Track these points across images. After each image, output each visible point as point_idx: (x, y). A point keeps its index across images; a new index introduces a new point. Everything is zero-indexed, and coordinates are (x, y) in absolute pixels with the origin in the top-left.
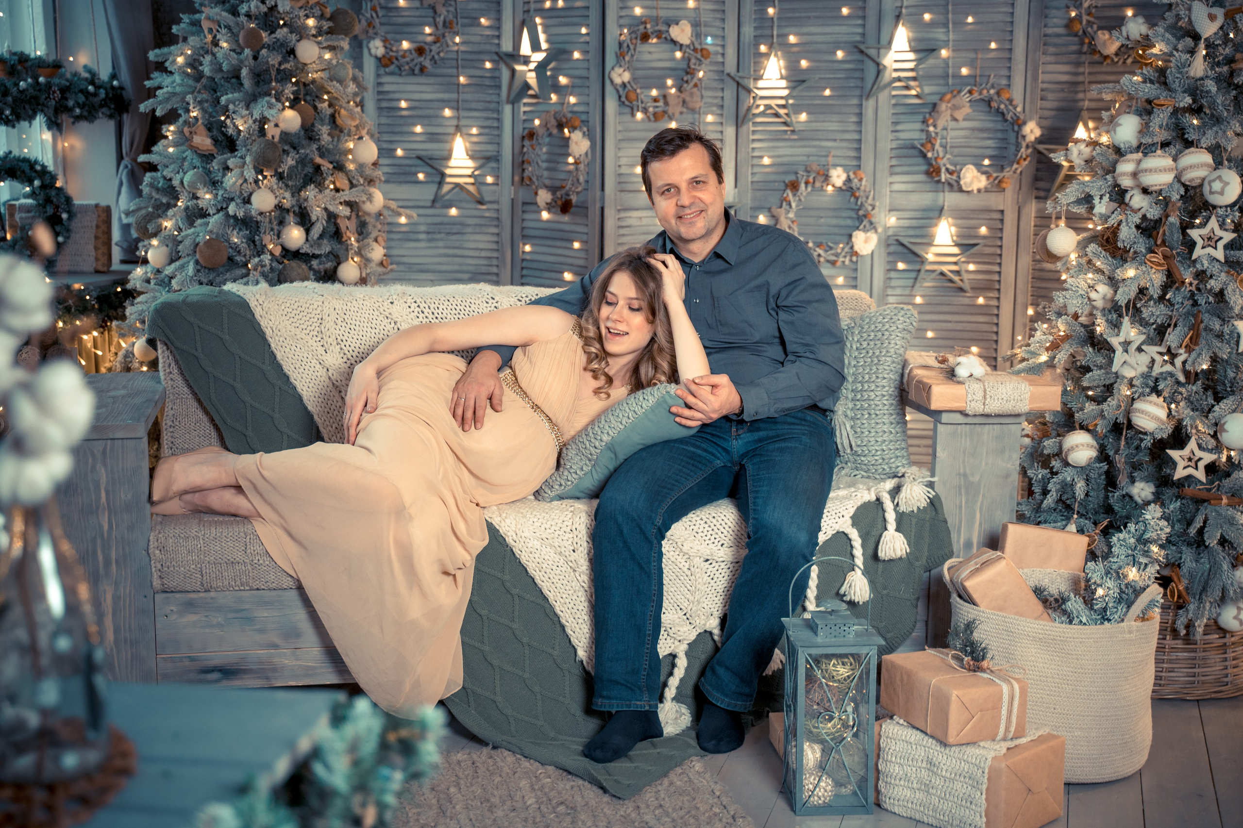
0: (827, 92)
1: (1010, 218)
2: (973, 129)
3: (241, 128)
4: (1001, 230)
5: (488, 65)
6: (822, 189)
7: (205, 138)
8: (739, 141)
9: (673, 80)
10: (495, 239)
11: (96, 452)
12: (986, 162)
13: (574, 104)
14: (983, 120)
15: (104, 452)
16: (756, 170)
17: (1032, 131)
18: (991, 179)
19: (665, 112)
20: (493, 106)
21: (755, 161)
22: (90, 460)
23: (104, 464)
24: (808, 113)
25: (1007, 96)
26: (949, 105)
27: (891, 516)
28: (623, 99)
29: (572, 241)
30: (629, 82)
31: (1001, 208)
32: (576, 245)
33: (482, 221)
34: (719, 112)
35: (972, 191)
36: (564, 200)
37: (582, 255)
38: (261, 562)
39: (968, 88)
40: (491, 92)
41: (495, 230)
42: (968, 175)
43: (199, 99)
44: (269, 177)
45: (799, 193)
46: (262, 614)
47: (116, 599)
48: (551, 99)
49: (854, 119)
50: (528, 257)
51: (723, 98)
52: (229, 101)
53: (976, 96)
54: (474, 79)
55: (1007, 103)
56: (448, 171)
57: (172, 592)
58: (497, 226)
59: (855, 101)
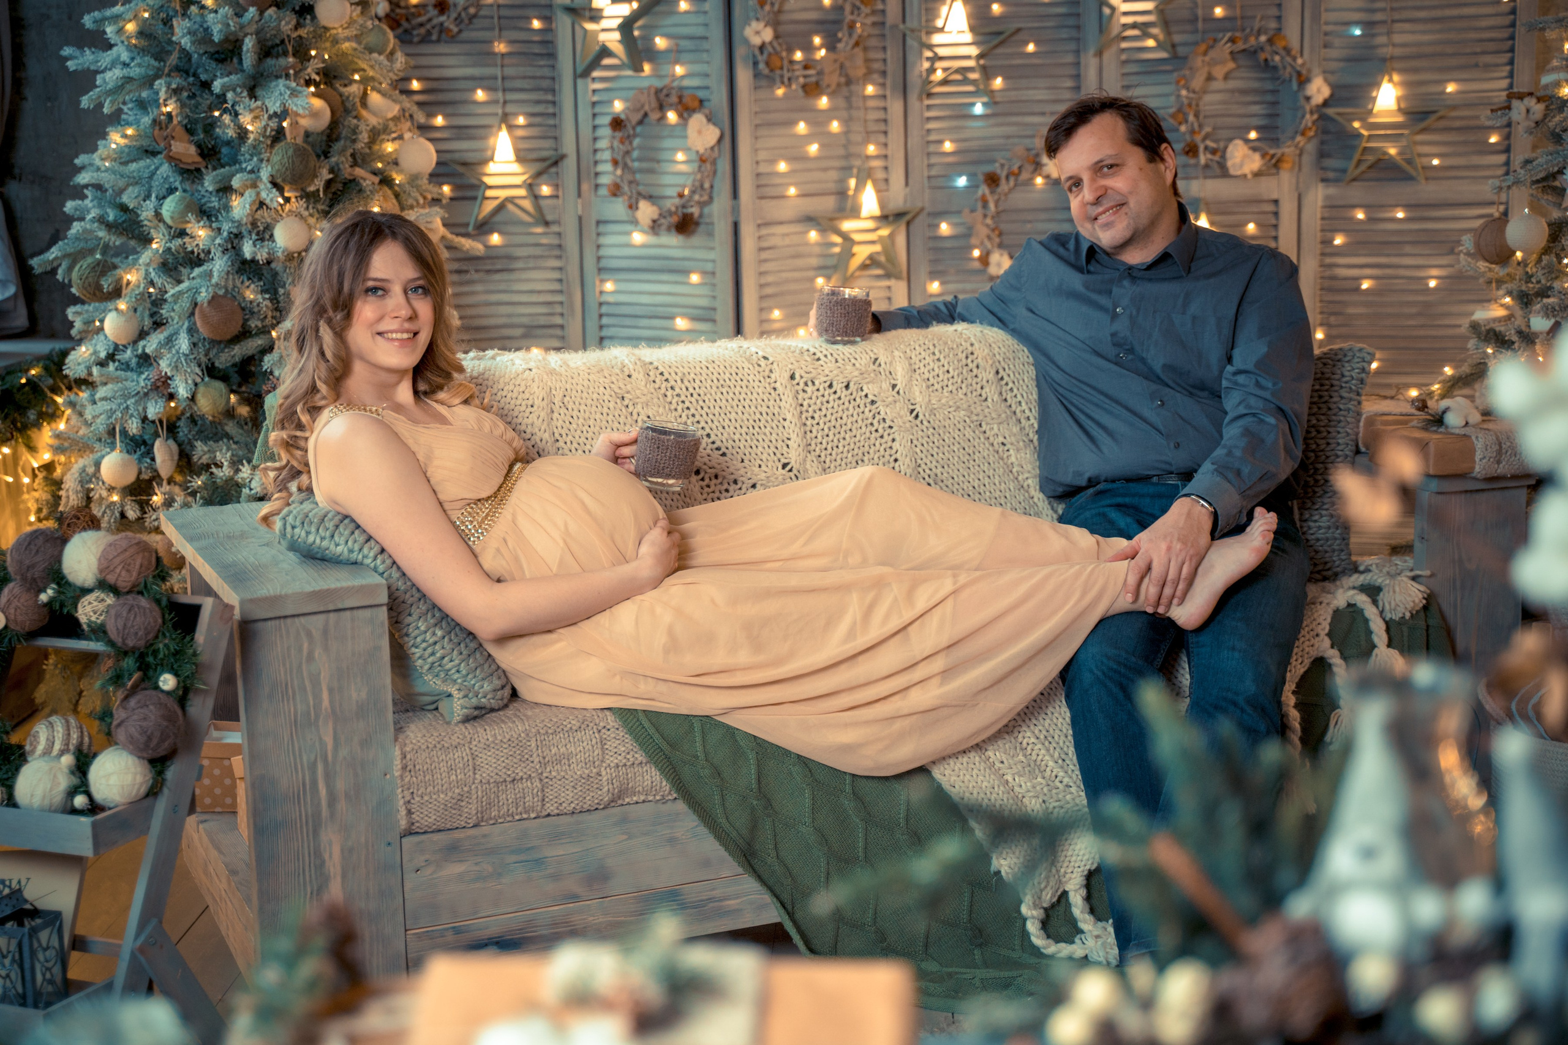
0: (1031, 47)
1: (1288, 209)
2: (1232, 91)
3: (250, 127)
4: (1276, 226)
5: (536, 24)
6: (1030, 182)
7: (187, 145)
8: (910, 120)
9: (822, 38)
10: (556, 275)
11: (314, 631)
12: (1253, 135)
13: (683, 77)
14: (1246, 80)
16: (934, 160)
17: (1319, 91)
18: (1268, 157)
19: (817, 84)
20: (546, 83)
21: (932, 148)
22: (306, 645)
24: (1005, 78)
25: (1283, 43)
26: (1207, 58)
27: (1378, 628)
28: (762, 66)
29: (687, 272)
30: (771, 43)
31: (1275, 196)
32: (695, 278)
33: (538, 251)
34: (881, 80)
35: (1245, 176)
36: (680, 213)
37: (705, 291)
39: (1229, 35)
40: (542, 63)
41: (556, 263)
42: (1236, 154)
43: (174, 86)
44: (293, 200)
45: (999, 190)
46: (554, 852)
47: (347, 852)
48: (642, 70)
49: (1069, 83)
50: (610, 299)
51: (885, 60)
52: (226, 89)
53: (1240, 46)
54: (518, 45)
55: (1283, 53)
56: (487, 181)
57: (425, 832)
58: (559, 257)
59: (1070, 58)
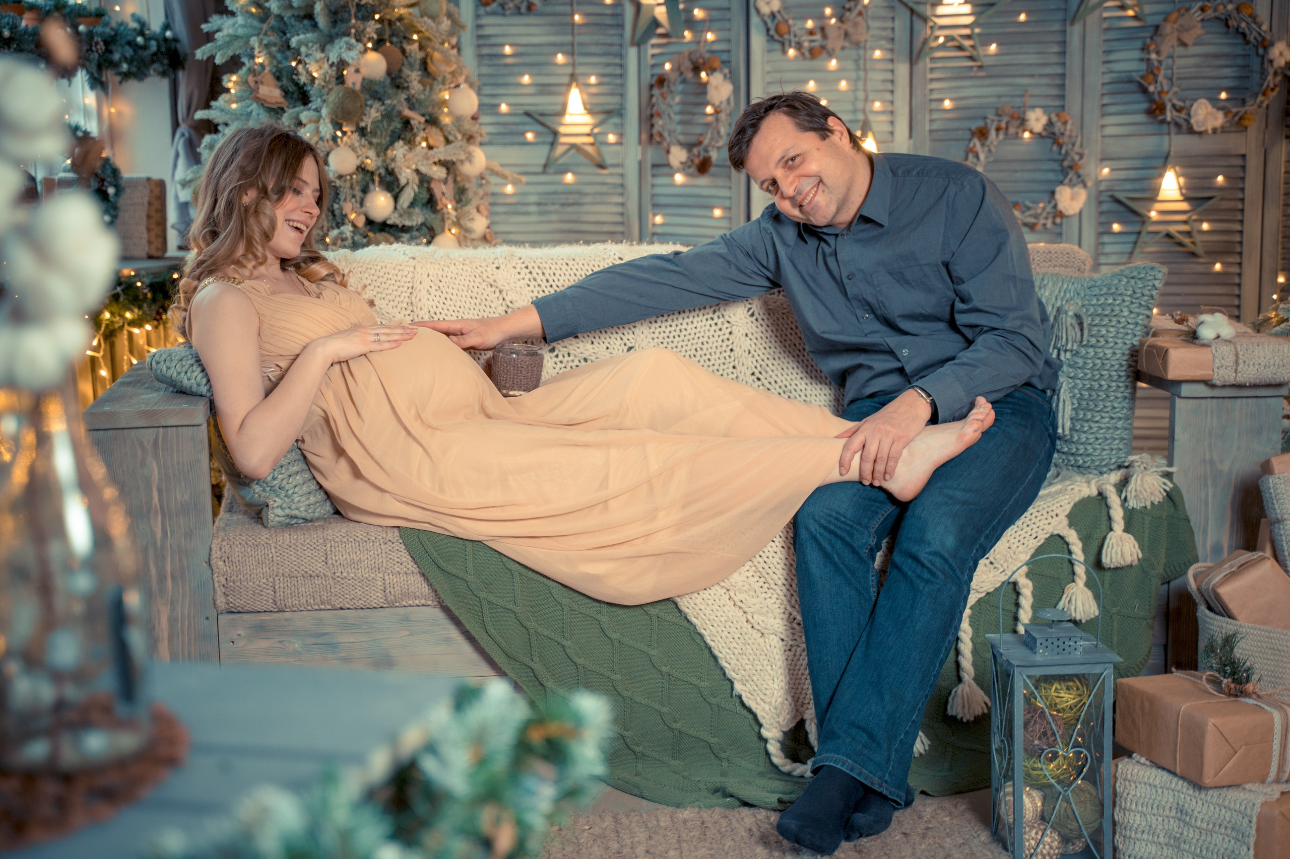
0: (1023, 17)
1: (1254, 164)
2: (1206, 56)
3: (315, 75)
4: (1243, 179)
6: (1017, 136)
7: (273, 89)
8: (914, 81)
9: (833, 9)
10: (619, 209)
11: (146, 443)
12: (1223, 95)
13: (713, 42)
14: (1218, 44)
15: (156, 443)
16: (935, 116)
17: (1281, 54)
18: (1230, 116)
19: (823, 47)
20: (615, 49)
21: (934, 105)
22: (139, 453)
23: (156, 457)
24: (999, 45)
25: (1249, 11)
26: (1176, 26)
27: (1117, 514)
28: (772, 32)
29: (712, 208)
30: (779, 12)
31: (1242, 152)
32: (717, 213)
33: (604, 189)
34: (889, 46)
35: (1206, 131)
36: (701, 158)
37: (724, 223)
38: (345, 574)
39: (1200, 4)
40: (612, 32)
41: (619, 199)
42: (1200, 112)
43: (265, 42)
44: (349, 133)
45: (988, 142)
46: (345, 638)
47: (172, 621)
48: (684, 37)
49: (1056, 49)
50: (659, 230)
51: (893, 29)
52: (300, 43)
53: (1210, 13)
54: (592, 17)
55: (1249, 20)
56: (562, 130)
57: (239, 612)
58: (622, 194)
59: (1057, 27)
